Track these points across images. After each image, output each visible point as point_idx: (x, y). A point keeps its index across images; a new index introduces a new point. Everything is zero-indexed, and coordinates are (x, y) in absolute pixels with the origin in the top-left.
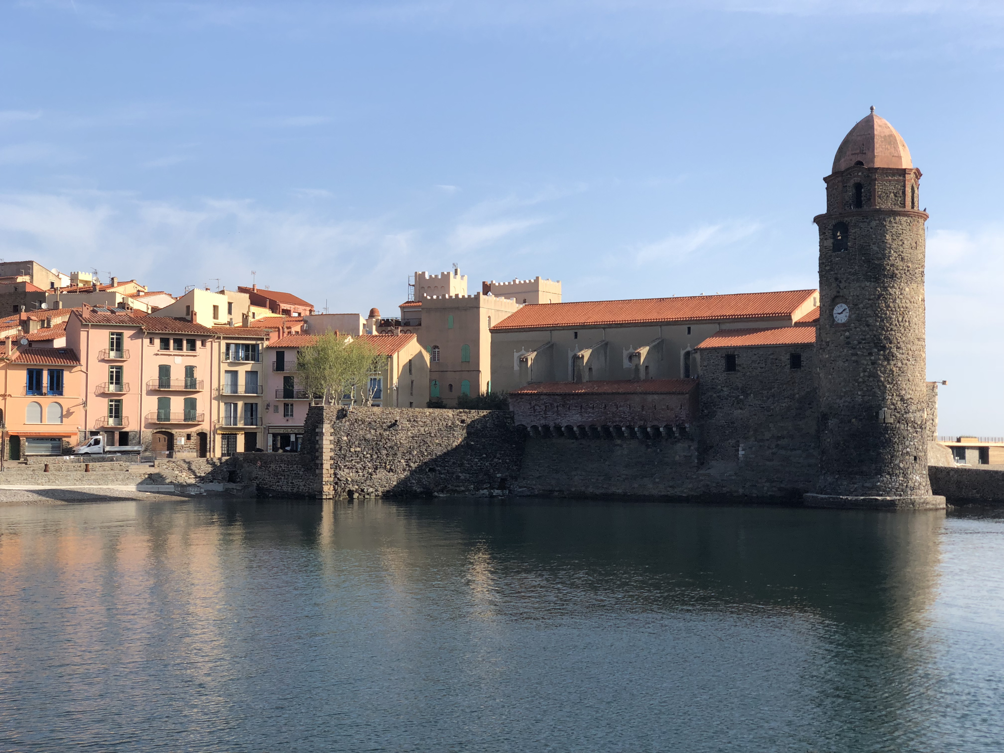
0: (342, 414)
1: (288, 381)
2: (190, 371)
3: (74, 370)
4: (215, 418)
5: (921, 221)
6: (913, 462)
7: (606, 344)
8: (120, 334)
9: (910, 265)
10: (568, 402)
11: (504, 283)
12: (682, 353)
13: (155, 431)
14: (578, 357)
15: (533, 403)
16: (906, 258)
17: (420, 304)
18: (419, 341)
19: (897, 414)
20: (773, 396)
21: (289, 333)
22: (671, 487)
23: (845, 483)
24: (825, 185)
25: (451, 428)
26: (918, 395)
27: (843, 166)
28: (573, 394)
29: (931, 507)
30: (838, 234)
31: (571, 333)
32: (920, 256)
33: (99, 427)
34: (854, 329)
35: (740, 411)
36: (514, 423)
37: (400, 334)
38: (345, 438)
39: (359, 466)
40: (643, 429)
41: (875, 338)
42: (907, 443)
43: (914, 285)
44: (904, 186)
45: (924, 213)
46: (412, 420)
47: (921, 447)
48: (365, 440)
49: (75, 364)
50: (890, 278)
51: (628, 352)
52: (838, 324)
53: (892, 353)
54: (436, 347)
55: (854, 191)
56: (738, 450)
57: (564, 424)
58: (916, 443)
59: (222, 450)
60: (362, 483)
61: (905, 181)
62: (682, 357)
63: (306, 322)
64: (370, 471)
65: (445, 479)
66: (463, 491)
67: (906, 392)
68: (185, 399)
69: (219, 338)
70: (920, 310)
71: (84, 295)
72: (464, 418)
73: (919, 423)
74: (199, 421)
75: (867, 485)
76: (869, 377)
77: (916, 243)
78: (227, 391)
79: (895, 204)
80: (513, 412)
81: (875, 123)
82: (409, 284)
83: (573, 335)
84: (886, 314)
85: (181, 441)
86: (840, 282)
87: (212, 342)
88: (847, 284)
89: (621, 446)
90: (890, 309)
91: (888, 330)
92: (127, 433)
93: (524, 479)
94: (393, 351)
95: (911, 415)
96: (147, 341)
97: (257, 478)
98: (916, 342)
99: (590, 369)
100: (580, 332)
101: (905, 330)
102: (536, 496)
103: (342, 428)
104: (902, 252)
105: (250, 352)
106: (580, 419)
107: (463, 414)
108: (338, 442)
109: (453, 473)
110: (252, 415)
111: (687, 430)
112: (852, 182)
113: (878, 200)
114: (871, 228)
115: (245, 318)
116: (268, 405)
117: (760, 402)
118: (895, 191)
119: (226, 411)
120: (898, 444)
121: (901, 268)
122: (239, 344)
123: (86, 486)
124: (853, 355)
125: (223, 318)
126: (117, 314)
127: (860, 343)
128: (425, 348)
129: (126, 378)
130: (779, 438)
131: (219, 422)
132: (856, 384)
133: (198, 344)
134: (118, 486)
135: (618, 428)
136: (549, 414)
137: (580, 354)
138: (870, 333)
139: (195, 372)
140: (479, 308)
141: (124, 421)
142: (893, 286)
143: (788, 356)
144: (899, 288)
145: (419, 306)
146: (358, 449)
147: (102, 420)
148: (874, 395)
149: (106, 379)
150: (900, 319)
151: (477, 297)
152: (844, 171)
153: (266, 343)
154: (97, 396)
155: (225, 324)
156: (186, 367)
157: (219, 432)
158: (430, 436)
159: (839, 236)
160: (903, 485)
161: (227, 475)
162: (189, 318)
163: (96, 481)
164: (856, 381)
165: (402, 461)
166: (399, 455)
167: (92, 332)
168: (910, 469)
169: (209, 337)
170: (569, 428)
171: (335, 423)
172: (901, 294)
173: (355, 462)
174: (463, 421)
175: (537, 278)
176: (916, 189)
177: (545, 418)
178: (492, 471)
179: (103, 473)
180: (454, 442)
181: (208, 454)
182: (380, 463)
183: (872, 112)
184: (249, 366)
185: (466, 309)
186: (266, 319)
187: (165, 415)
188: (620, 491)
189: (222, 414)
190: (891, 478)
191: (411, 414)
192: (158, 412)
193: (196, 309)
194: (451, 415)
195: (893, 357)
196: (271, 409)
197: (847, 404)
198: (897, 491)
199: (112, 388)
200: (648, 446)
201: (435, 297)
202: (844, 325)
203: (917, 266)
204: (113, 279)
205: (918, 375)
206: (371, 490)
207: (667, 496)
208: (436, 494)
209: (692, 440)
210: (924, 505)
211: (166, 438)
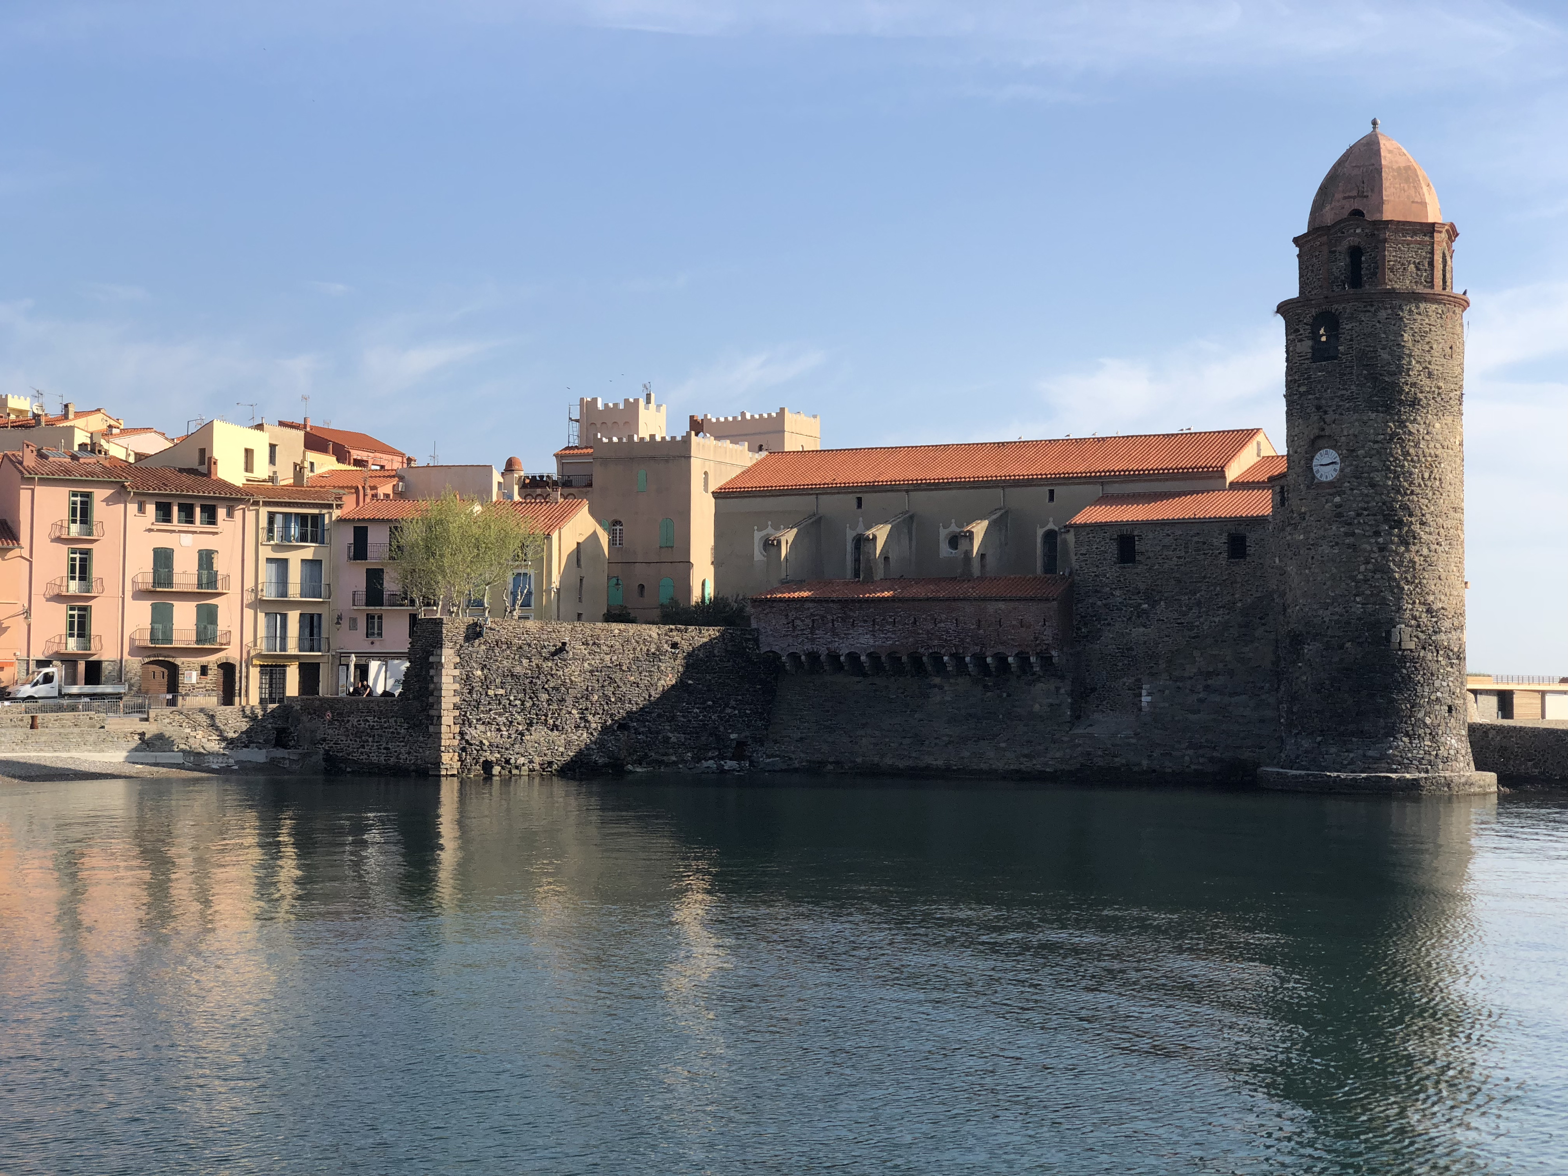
0: (474, 633)
1: (374, 577)
2: (206, 558)
3: (10, 554)
4: (248, 638)
5: (1458, 310)
6: (1447, 715)
7: (912, 517)
8: (88, 495)
9: (1441, 384)
10: (852, 614)
11: (726, 419)
12: (1040, 532)
13: (147, 660)
14: (868, 539)
15: (792, 615)
16: (1435, 372)
17: (590, 451)
18: (592, 512)
19: (1420, 634)
20: (1199, 604)
21: (374, 496)
22: (1025, 756)
23: (1333, 750)
24: (1297, 250)
25: (654, 657)
26: (1454, 602)
27: (1329, 217)
28: (860, 601)
29: (1477, 790)
30: (1322, 331)
31: (852, 499)
32: (1457, 370)
33: (51, 652)
34: (1348, 492)
35: (1142, 629)
36: (758, 648)
37: (561, 500)
38: (479, 673)
39: (501, 720)
40: (979, 659)
41: (1385, 507)
42: (1437, 684)
43: (1449, 419)
44: (1432, 252)
45: (1463, 297)
46: (591, 642)
47: (1458, 691)
48: (512, 675)
49: (11, 545)
50: (1410, 406)
51: (947, 531)
52: (1322, 483)
53: (1414, 532)
54: (617, 523)
55: (1348, 259)
56: (1140, 695)
57: (844, 650)
58: (1451, 684)
59: (261, 693)
60: (507, 749)
61: (1433, 243)
62: (1039, 540)
63: (401, 478)
64: (520, 728)
65: (644, 742)
66: (674, 762)
67: (1436, 598)
68: (197, 606)
69: (256, 503)
70: (1457, 459)
71: (20, 432)
72: (677, 639)
73: (1456, 649)
74: (222, 644)
75: (1370, 753)
76: (1374, 572)
77: (1451, 348)
78: (269, 593)
79: (1416, 282)
80: (757, 630)
81: (1382, 146)
82: (570, 419)
83: (855, 503)
84: (1403, 466)
85: (190, 677)
86: (1326, 412)
87: (244, 509)
88: (1337, 416)
89: (941, 688)
90: (1409, 458)
91: (1406, 494)
92: (98, 664)
93: (776, 742)
94: (551, 527)
95: (1443, 636)
96: (133, 508)
97: (324, 740)
98: (1452, 514)
99: (886, 559)
100: (866, 497)
101: (1434, 494)
102: (796, 770)
103: (474, 655)
104: (1430, 363)
105: (309, 528)
106: (871, 642)
107: (674, 633)
108: (467, 680)
109: (658, 733)
110: (312, 634)
111: (1054, 661)
112: (1345, 244)
113: (1389, 275)
114: (1379, 322)
115: (298, 470)
116: (340, 618)
117: (1176, 615)
118: (1417, 261)
119: (268, 627)
120: (1422, 685)
121: (1428, 389)
122: (291, 513)
123: (33, 754)
124: (1346, 534)
125: (262, 469)
126: (82, 461)
127: (1359, 515)
128: (600, 524)
129: (97, 569)
130: (1209, 675)
131: (255, 645)
132: (1353, 584)
133: (221, 512)
134: (86, 754)
135: (937, 658)
136: (819, 633)
137: (870, 533)
138: (1377, 498)
139: (215, 561)
140: (690, 457)
141: (95, 644)
142: (1415, 419)
143: (1224, 538)
144: (1425, 423)
145: (588, 455)
146: (501, 691)
147: (57, 640)
148: (1384, 602)
149: (64, 571)
150: (1426, 475)
151: (686, 440)
152: (1334, 226)
153: (336, 513)
154: (48, 600)
155: (264, 481)
156: (200, 552)
157: (255, 662)
158: (621, 669)
159: (1323, 335)
160: (1430, 754)
161: (273, 736)
162: (203, 469)
163: (50, 745)
164: (1353, 578)
165: (574, 711)
166: (569, 701)
167: (39, 490)
168: (1442, 727)
169: (240, 501)
170: (853, 657)
171: (461, 646)
172: (1427, 433)
173: (496, 714)
174: (674, 645)
175: (782, 410)
176: (1448, 258)
177: (813, 641)
178: (722, 729)
179: (62, 730)
180: (659, 679)
181: (237, 699)
182: (537, 715)
183: (1374, 128)
184: (309, 551)
185: (667, 460)
186: (333, 473)
187: (164, 633)
188: (940, 763)
189: (262, 632)
190: (1411, 743)
191: (588, 632)
192: (152, 629)
193: (216, 454)
194: (655, 635)
195: (1415, 538)
196: (345, 623)
197: (1336, 617)
198: (1421, 764)
199: (74, 587)
200: (985, 686)
201: (615, 439)
202: (1331, 484)
203: (1452, 387)
204: (66, 406)
205: (1455, 569)
206: (521, 760)
207: (1018, 771)
208: (630, 767)
209: (1062, 678)
210: (1467, 787)
211: (166, 671)
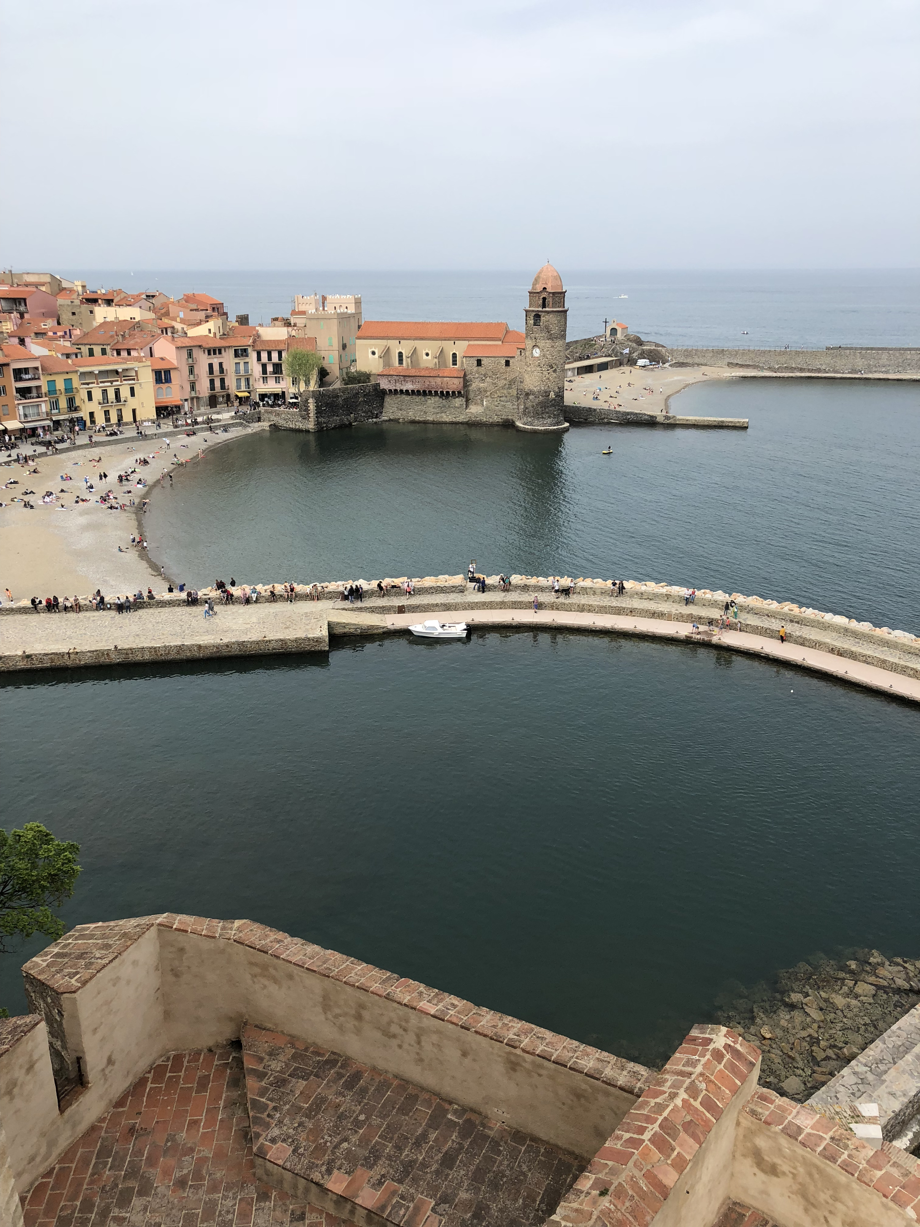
0: (319, 393)
1: (264, 366)
2: (221, 364)
3: (175, 369)
6: (560, 412)
7: (415, 348)
8: (191, 350)
10: (406, 379)
12: (451, 354)
14: (401, 353)
15: (390, 379)
19: (556, 394)
20: (498, 378)
23: (536, 421)
25: (357, 393)
27: (538, 288)
30: (536, 319)
34: (542, 360)
35: (483, 384)
36: (379, 387)
38: (321, 404)
41: (550, 364)
44: (561, 299)
46: (343, 392)
48: (327, 403)
51: (425, 352)
53: (556, 370)
55: (542, 301)
56: (483, 402)
57: (404, 389)
58: (562, 405)
60: (327, 423)
61: (562, 296)
62: (451, 356)
64: (330, 417)
67: (560, 385)
68: (220, 379)
69: (231, 346)
72: (362, 388)
74: (227, 389)
75: (545, 422)
76: (547, 379)
79: (558, 307)
80: (380, 383)
83: (398, 343)
84: (554, 354)
85: (220, 399)
86: (537, 339)
87: (228, 349)
88: (539, 341)
89: (431, 399)
90: (555, 351)
91: (554, 361)
93: (385, 412)
95: (561, 394)
96: (202, 352)
97: (274, 420)
100: (401, 342)
103: (319, 399)
104: (561, 328)
106: (413, 387)
108: (318, 406)
109: (359, 414)
110: (248, 384)
111: (461, 393)
112: (542, 297)
113: (553, 305)
114: (550, 318)
117: (492, 381)
118: (558, 302)
121: (560, 335)
124: (541, 370)
127: (544, 366)
129: (196, 372)
130: (501, 397)
132: (542, 382)
133: (223, 351)
135: (430, 392)
136: (397, 384)
138: (548, 362)
139: (224, 366)
141: (197, 393)
142: (557, 342)
143: (504, 361)
146: (325, 408)
147: (189, 392)
148: (549, 387)
149: (188, 373)
152: (537, 293)
153: (251, 348)
154: (185, 383)
155: (223, 335)
156: (219, 362)
158: (350, 398)
160: (557, 422)
161: (257, 419)
165: (341, 411)
166: (340, 408)
169: (227, 346)
170: (407, 391)
171: (316, 397)
173: (325, 414)
177: (395, 386)
178: (373, 411)
180: (359, 399)
182: (333, 413)
183: (548, 263)
184: (245, 360)
187: (213, 387)
188: (431, 419)
190: (553, 419)
192: (210, 387)
194: (357, 388)
196: (257, 381)
197: (538, 390)
199: (191, 377)
200: (443, 399)
202: (537, 358)
206: (330, 425)
208: (353, 423)
209: (463, 397)
